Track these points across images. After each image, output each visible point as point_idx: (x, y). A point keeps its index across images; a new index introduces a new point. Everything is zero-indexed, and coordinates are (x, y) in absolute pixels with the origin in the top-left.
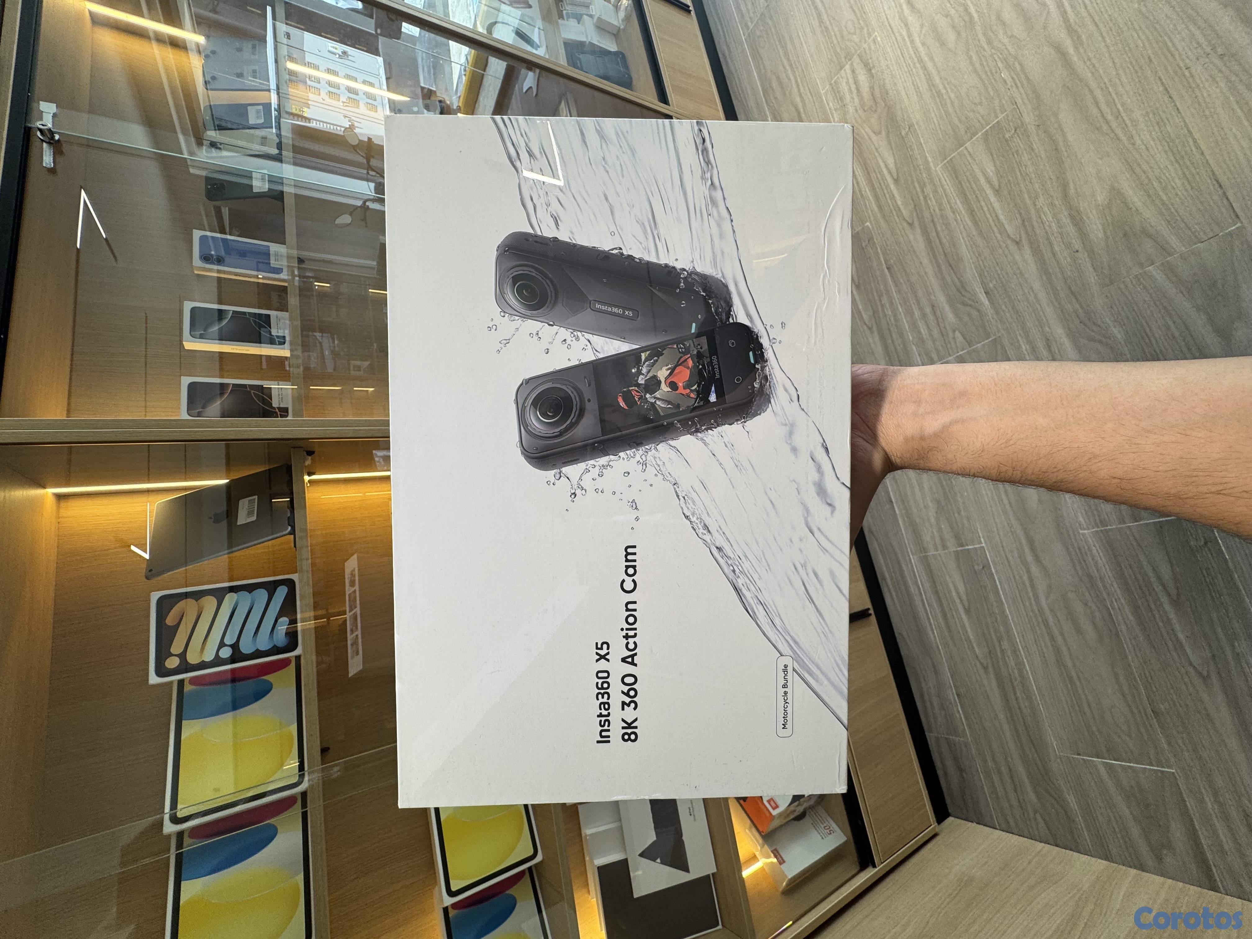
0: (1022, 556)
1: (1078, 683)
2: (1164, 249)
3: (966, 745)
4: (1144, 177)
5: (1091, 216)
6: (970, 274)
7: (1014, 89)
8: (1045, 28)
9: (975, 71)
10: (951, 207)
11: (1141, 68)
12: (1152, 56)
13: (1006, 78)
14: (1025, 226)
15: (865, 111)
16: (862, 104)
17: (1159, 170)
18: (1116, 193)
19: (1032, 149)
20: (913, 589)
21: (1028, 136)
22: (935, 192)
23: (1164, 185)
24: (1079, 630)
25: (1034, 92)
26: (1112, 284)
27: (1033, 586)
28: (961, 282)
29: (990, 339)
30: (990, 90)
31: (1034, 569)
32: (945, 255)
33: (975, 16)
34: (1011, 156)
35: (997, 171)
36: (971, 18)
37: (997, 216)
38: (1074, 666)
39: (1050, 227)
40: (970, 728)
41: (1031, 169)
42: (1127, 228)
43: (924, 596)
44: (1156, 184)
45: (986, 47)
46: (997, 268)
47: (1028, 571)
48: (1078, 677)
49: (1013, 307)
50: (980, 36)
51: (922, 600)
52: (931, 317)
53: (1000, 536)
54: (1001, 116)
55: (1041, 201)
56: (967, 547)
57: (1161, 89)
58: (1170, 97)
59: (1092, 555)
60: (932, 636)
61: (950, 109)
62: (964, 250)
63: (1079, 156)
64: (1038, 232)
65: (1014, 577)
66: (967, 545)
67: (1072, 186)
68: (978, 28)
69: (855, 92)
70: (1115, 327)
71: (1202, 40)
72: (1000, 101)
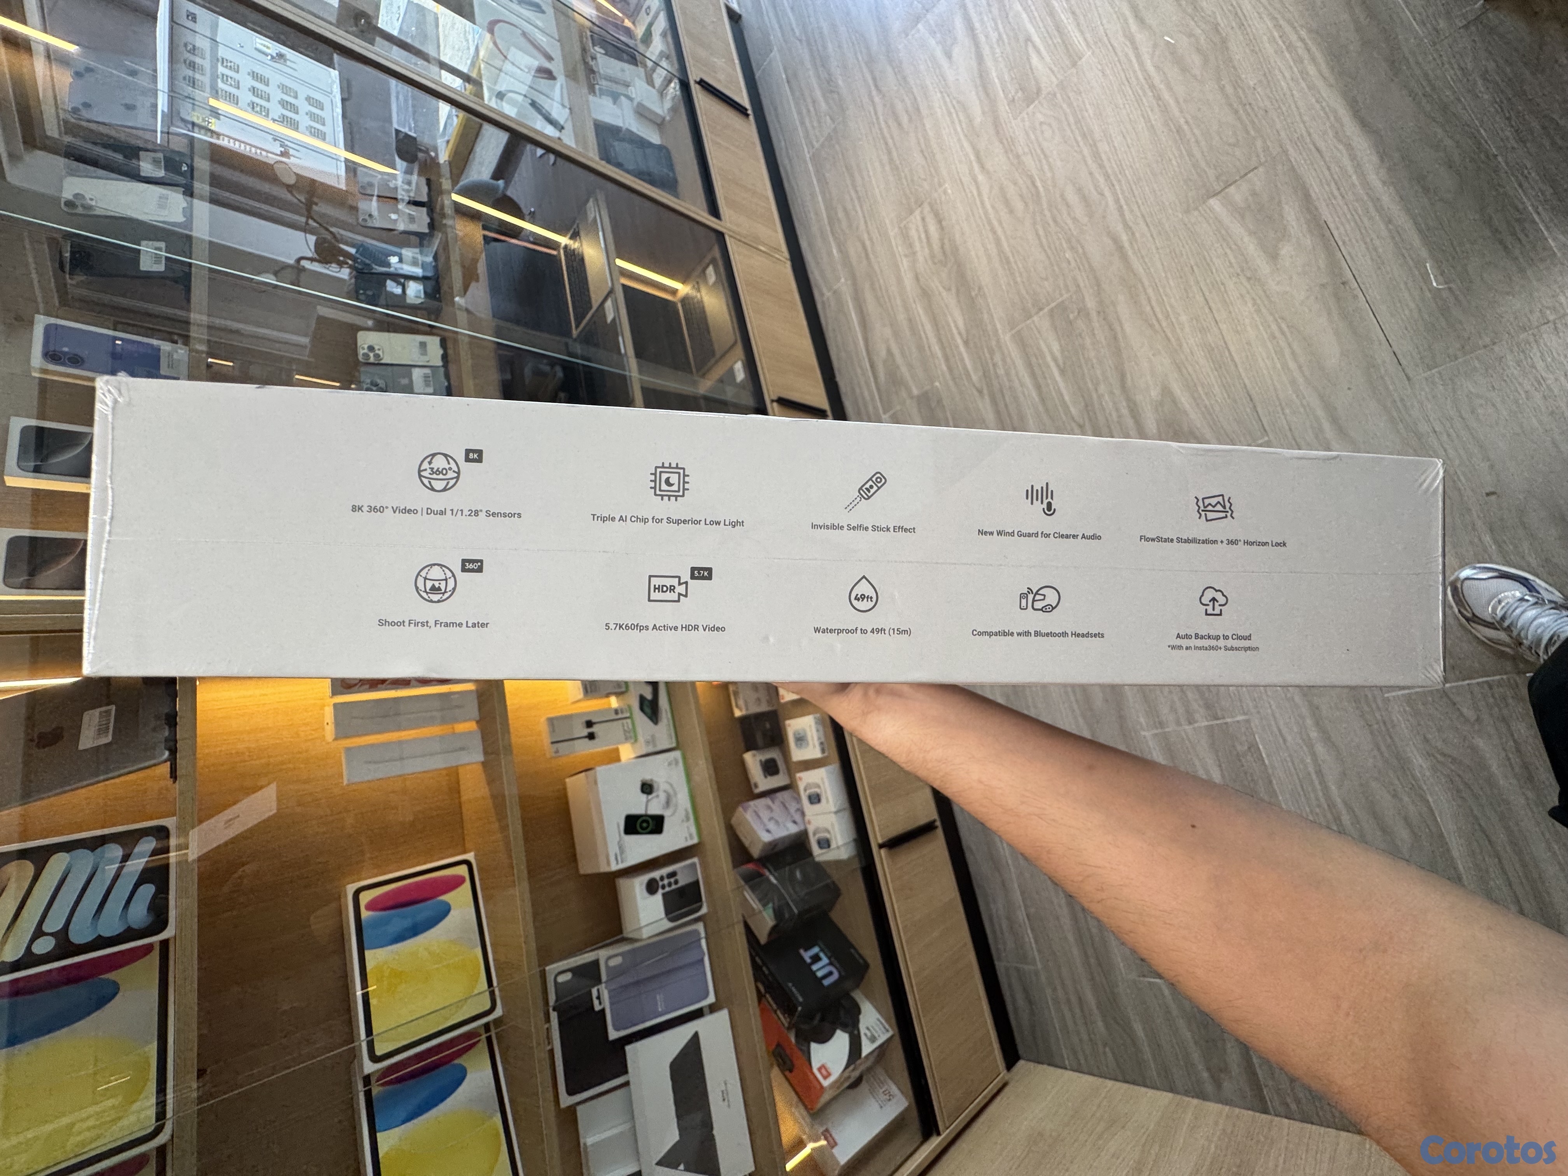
3: (1037, 973)
4: (1190, 380)
7: (1078, 272)
8: (1104, 217)
9: (1042, 245)
10: (1019, 379)
11: (1185, 274)
12: (1194, 267)
13: (1070, 259)
14: (1088, 411)
15: (935, 263)
16: (933, 256)
17: (1202, 375)
18: (1166, 391)
19: (1094, 334)
21: (1090, 321)
22: (1004, 360)
23: (1206, 390)
25: (1095, 277)
30: (1056, 268)
33: (1041, 189)
34: (1075, 338)
35: (1062, 351)
36: (1038, 192)
37: (1062, 396)
39: (1111, 415)
40: (1039, 953)
41: (1092, 354)
44: (1200, 389)
45: (1051, 223)
50: (1047, 212)
54: (1066, 296)
55: (1102, 388)
57: (1202, 299)
58: (1210, 308)
61: (1018, 279)
63: (1135, 349)
67: (1128, 376)
68: (1044, 203)
69: (925, 241)
71: (1233, 260)
72: (1065, 280)
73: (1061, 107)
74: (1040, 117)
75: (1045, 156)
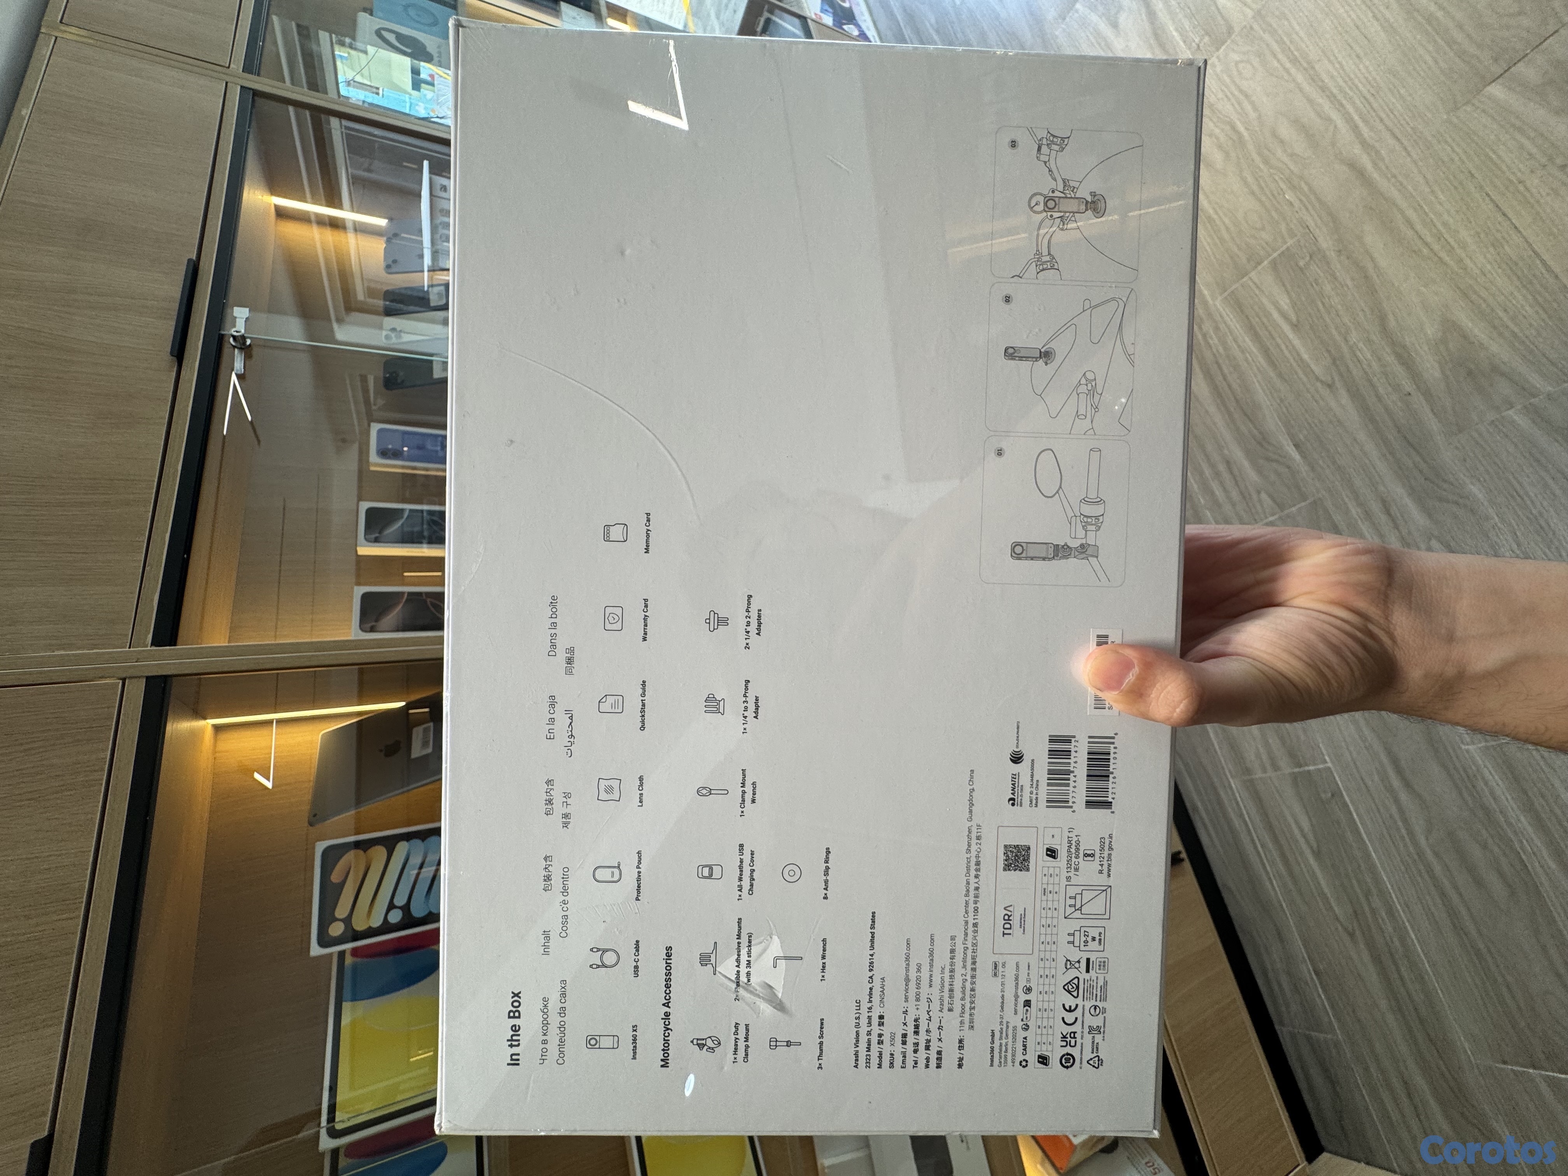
0: (1384, 778)
1: (1489, 959)
2: (1525, 390)
3: (1337, 1044)
4: (1484, 306)
5: (1423, 353)
6: (1272, 422)
7: (1304, 211)
8: (1333, 144)
9: (1253, 193)
10: (1239, 346)
11: (1461, 183)
12: (1474, 171)
13: (1292, 200)
14: (1337, 366)
17: (1503, 297)
18: (1449, 326)
19: (1336, 278)
20: (1237, 823)
21: (1328, 263)
22: (1217, 329)
23: (1511, 313)
24: (1479, 882)
25: (1330, 214)
26: (1460, 432)
27: (1405, 821)
28: (1261, 433)
29: (1308, 501)
30: (1274, 214)
31: (1403, 796)
32: (1237, 401)
33: (1245, 134)
34: (1309, 286)
35: (1294, 305)
37: (1298, 355)
38: (1479, 932)
39: (1370, 366)
40: (1339, 1020)
41: (1336, 300)
42: (1472, 366)
43: (1254, 834)
44: (1501, 314)
45: (1262, 166)
46: (1307, 416)
47: (1397, 801)
48: (1489, 951)
49: (1334, 462)
50: (1255, 156)
51: (1253, 840)
52: (1226, 476)
53: (1351, 753)
54: (1290, 242)
55: (1354, 337)
56: (1307, 768)
57: (1491, 206)
58: (1504, 215)
59: (1483, 778)
60: (1269, 887)
61: (1226, 236)
62: (1261, 396)
63: (1396, 284)
64: (1355, 372)
65: (1378, 809)
66: (1307, 765)
67: (1391, 317)
68: (1250, 147)
70: (1472, 483)
71: (1534, 151)
72: (1287, 224)
73: (1261, 39)
74: (1235, 57)
75: (1247, 96)
